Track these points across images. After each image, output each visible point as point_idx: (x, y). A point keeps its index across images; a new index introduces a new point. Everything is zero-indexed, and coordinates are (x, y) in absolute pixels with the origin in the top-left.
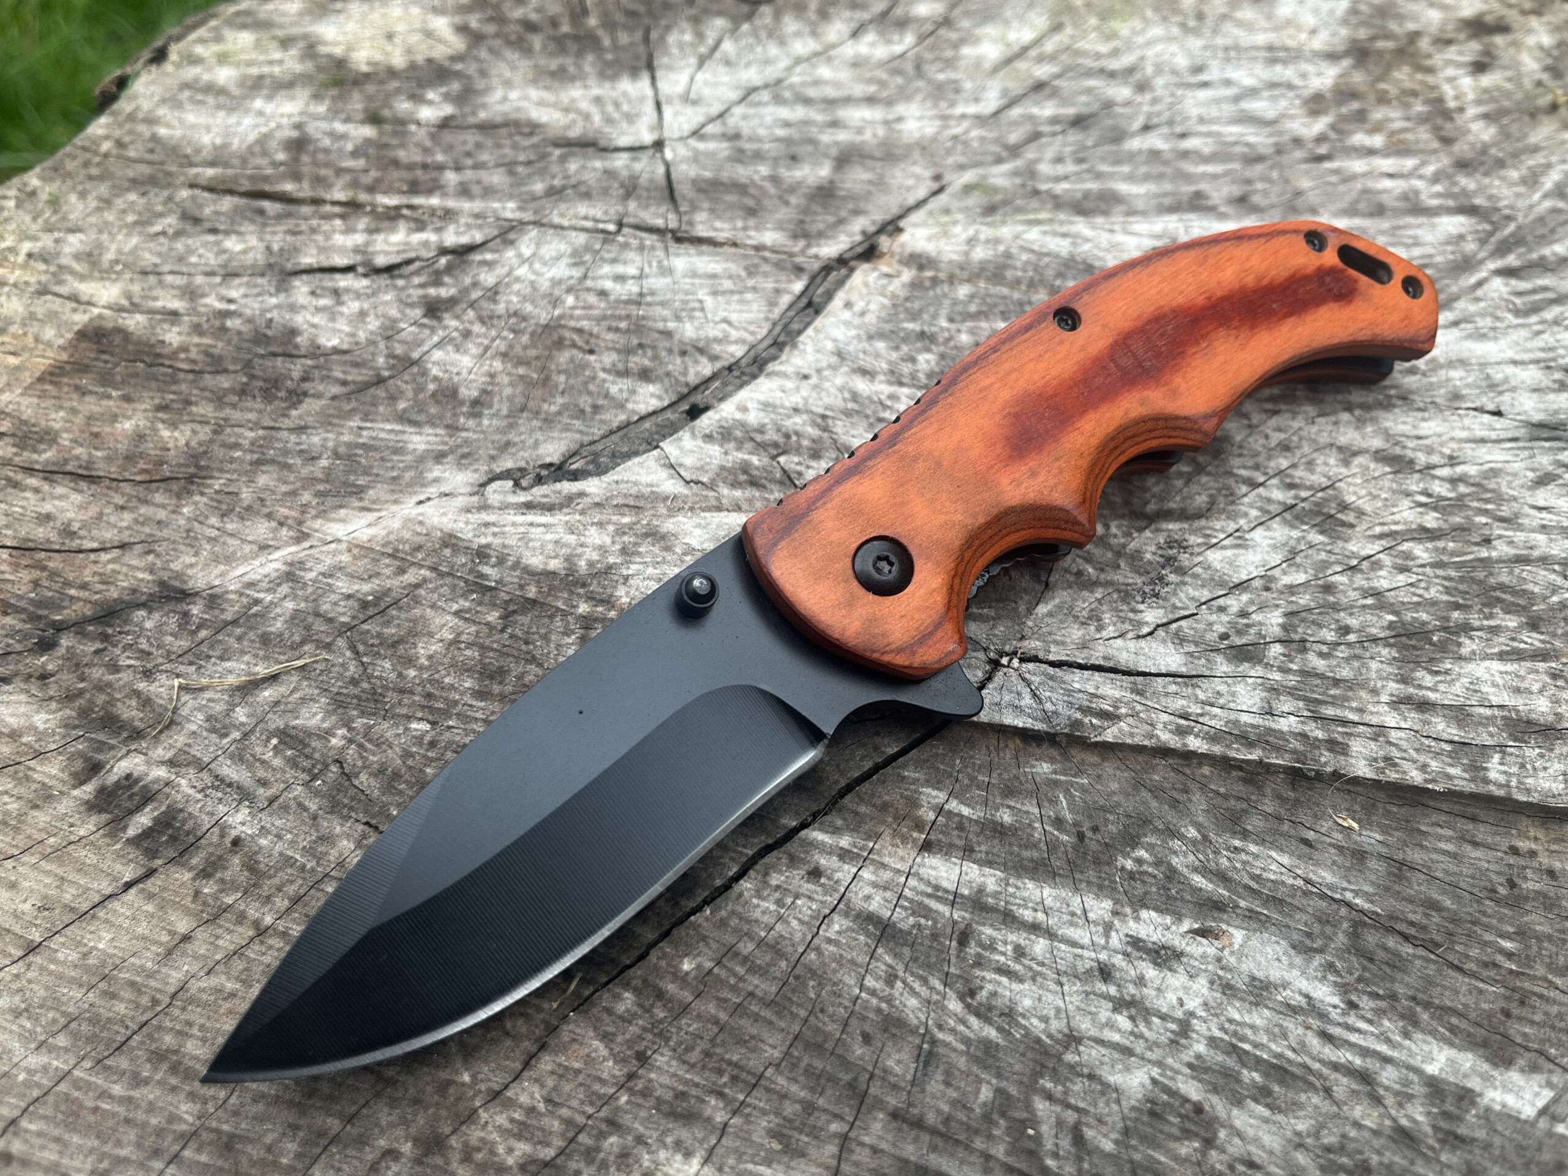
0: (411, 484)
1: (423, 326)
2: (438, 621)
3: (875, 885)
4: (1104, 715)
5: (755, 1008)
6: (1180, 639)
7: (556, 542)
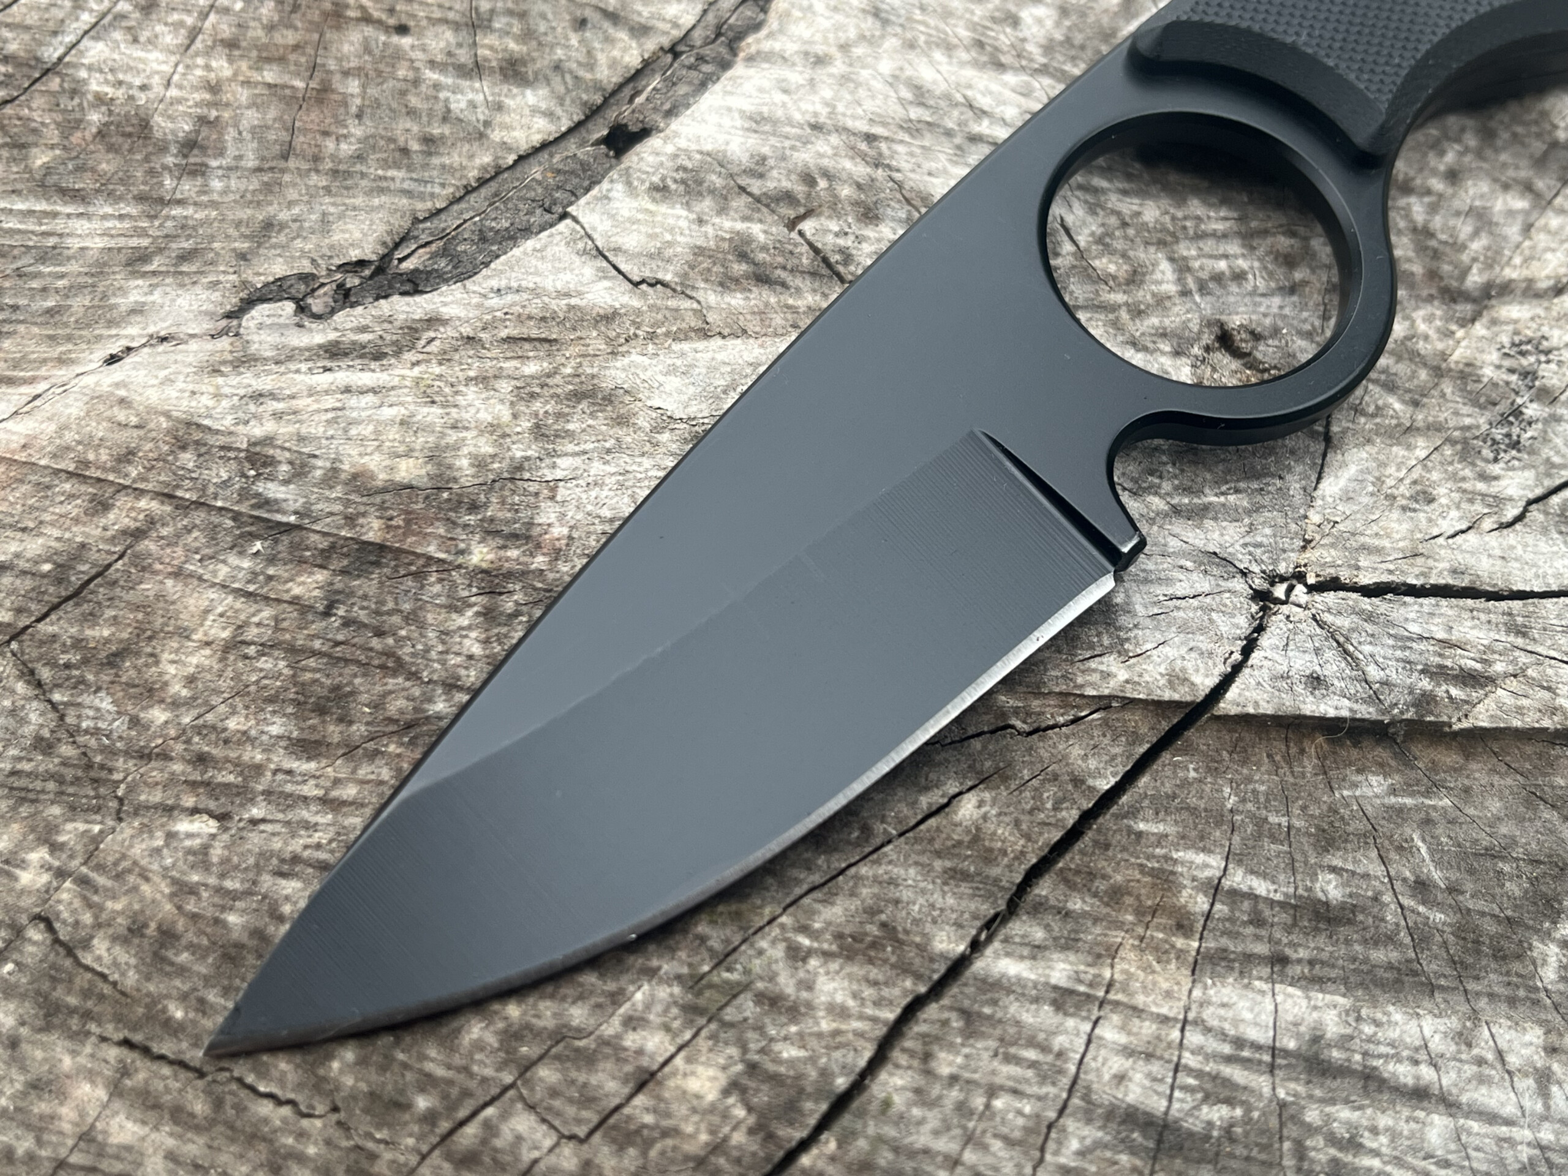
0: (84, 324)
3: (1128, 1052)
4: (1469, 679)
7: (402, 423)
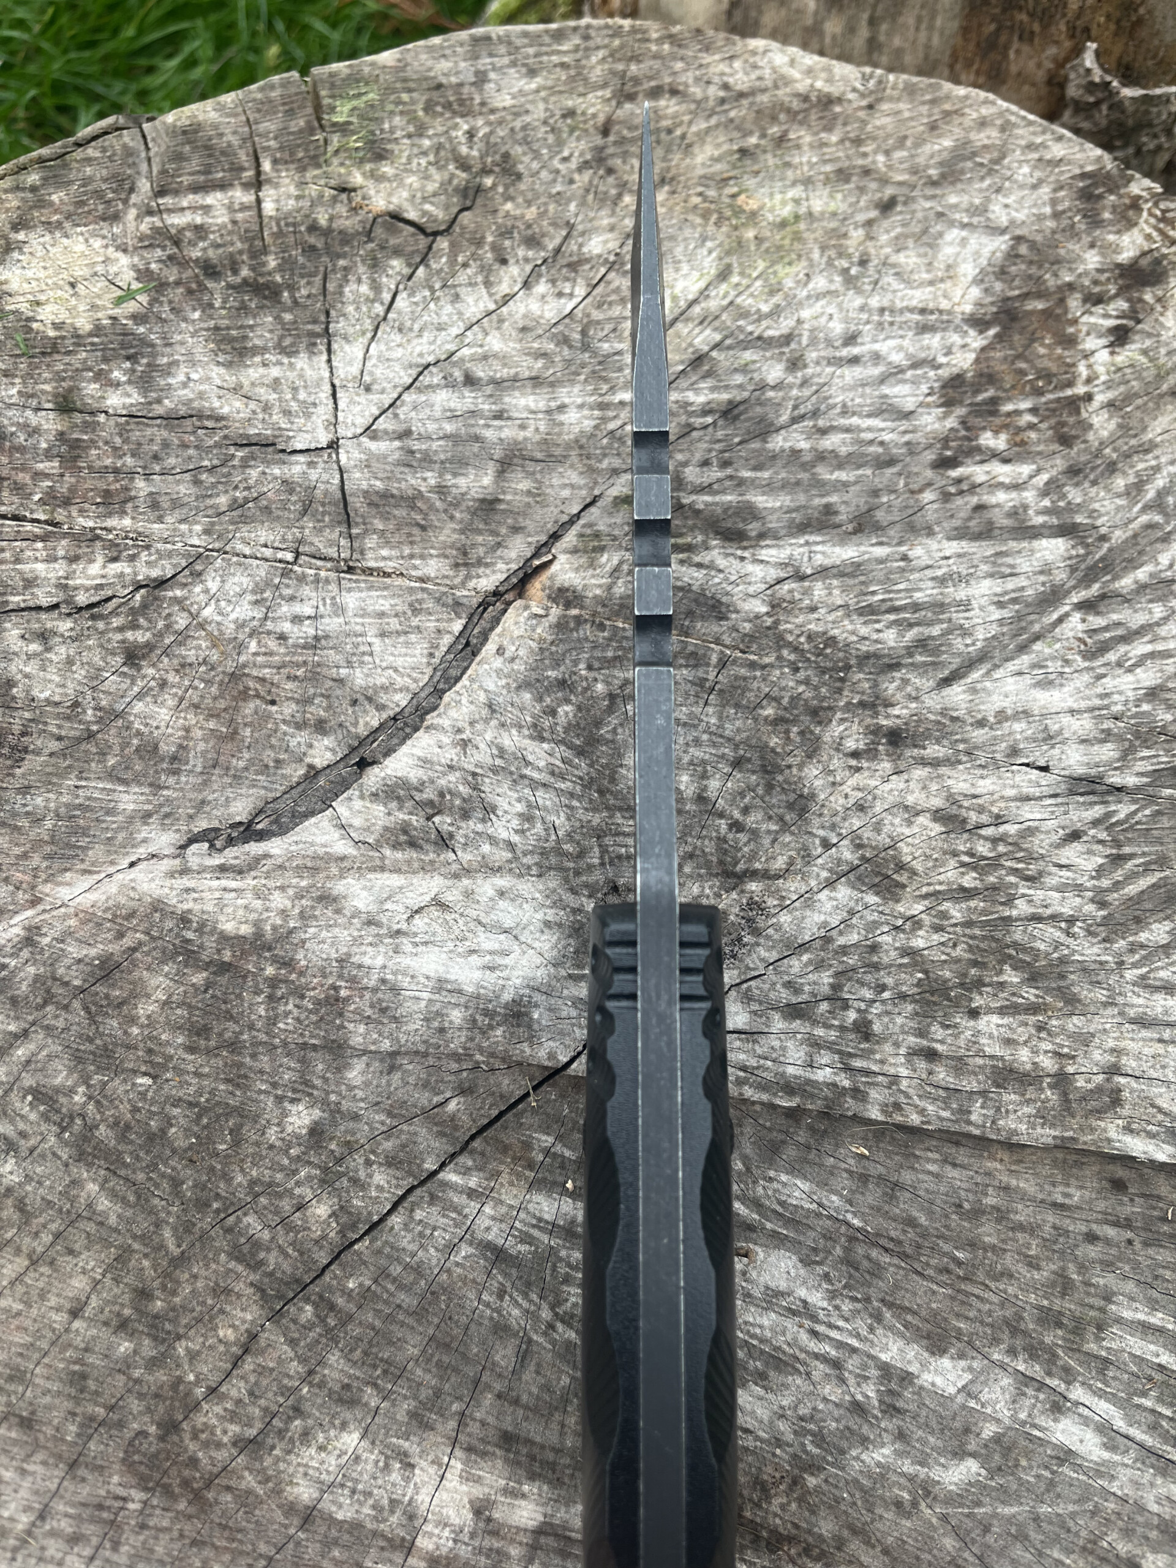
0: (122, 846)
1: (124, 674)
2: (154, 982)
3: (493, 1218)
5: (401, 1317)
6: (747, 998)
7: (246, 907)
